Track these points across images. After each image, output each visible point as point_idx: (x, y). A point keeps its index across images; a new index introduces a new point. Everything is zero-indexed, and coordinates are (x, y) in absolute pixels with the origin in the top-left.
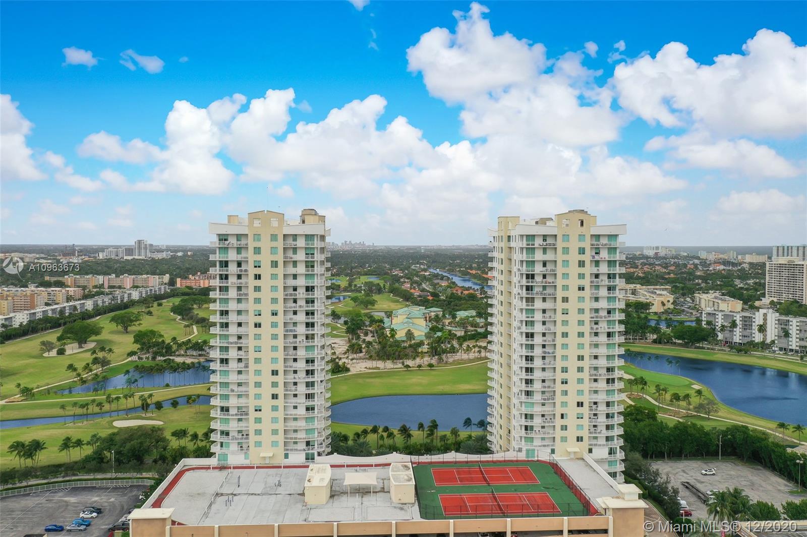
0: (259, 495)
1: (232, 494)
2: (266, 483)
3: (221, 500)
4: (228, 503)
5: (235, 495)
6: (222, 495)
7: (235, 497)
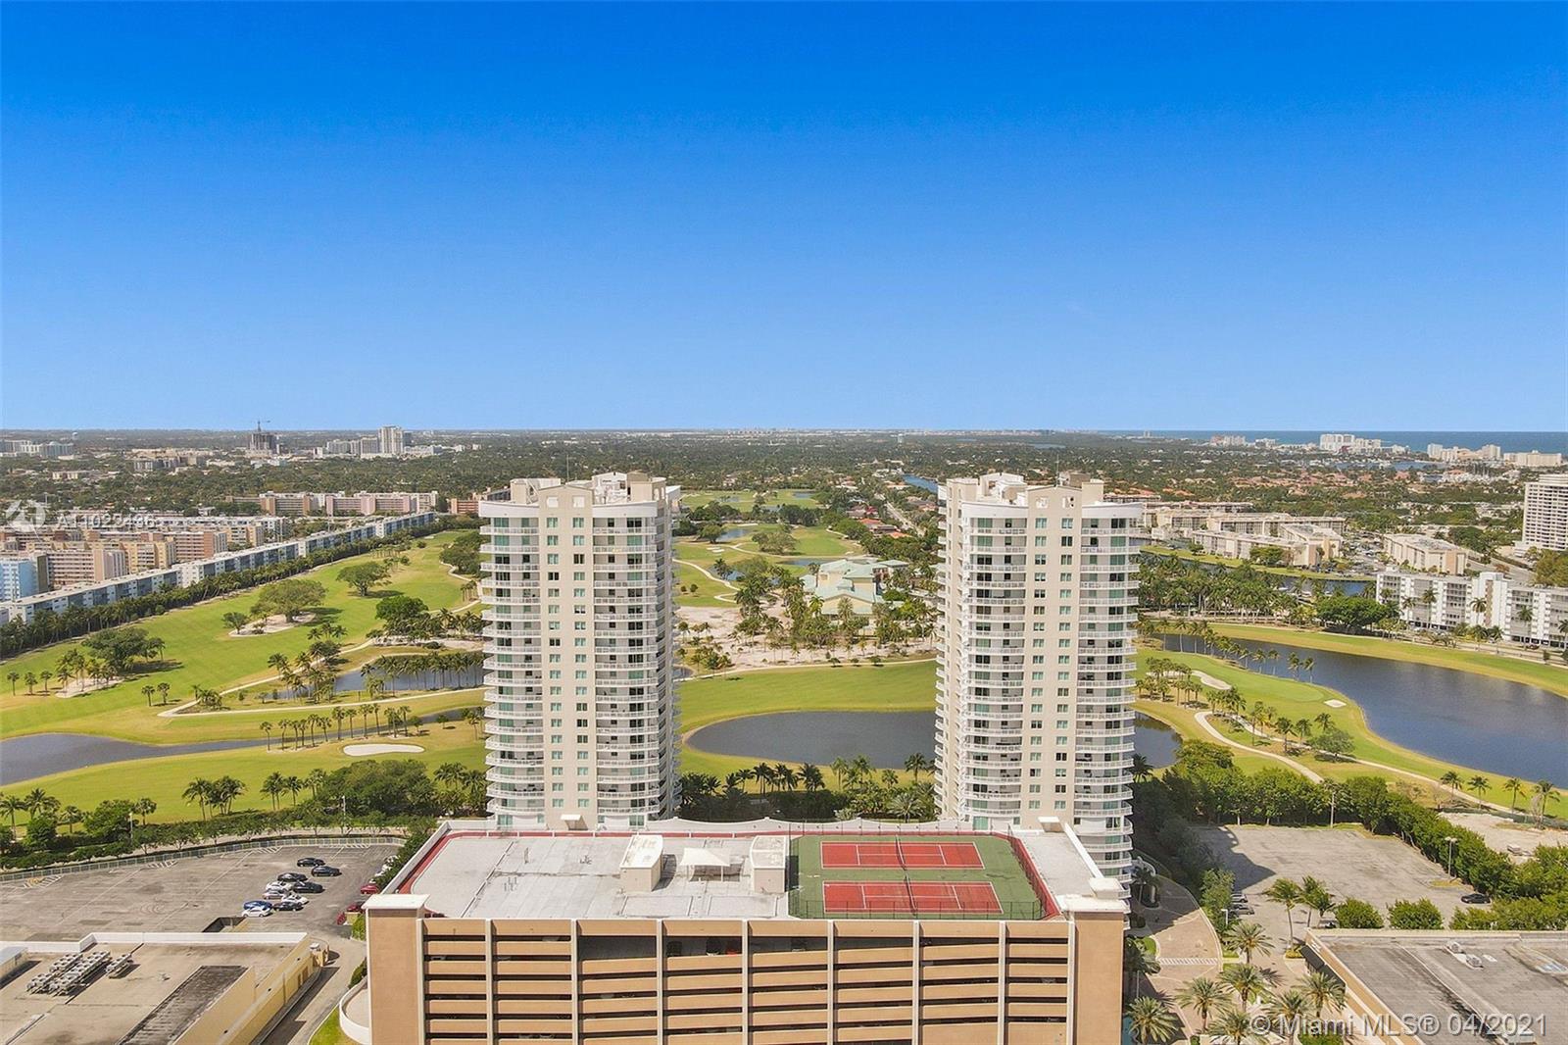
0: (555, 875)
1: (515, 873)
2: (567, 858)
3: (497, 881)
4: (509, 886)
5: (520, 875)
6: (501, 874)
7: (519, 878)
